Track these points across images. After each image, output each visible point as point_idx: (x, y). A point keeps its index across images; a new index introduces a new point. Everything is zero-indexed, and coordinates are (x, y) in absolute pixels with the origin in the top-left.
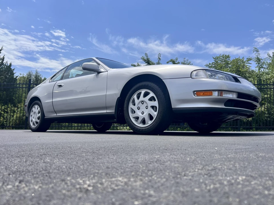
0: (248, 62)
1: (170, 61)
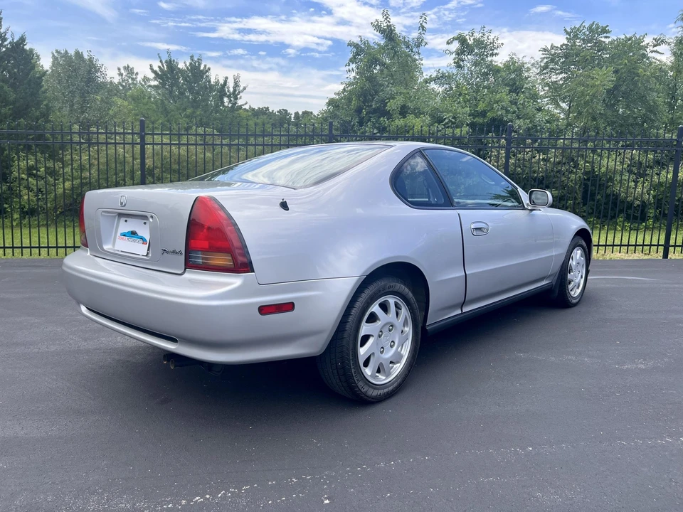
0: (655, 49)
1: (454, 39)
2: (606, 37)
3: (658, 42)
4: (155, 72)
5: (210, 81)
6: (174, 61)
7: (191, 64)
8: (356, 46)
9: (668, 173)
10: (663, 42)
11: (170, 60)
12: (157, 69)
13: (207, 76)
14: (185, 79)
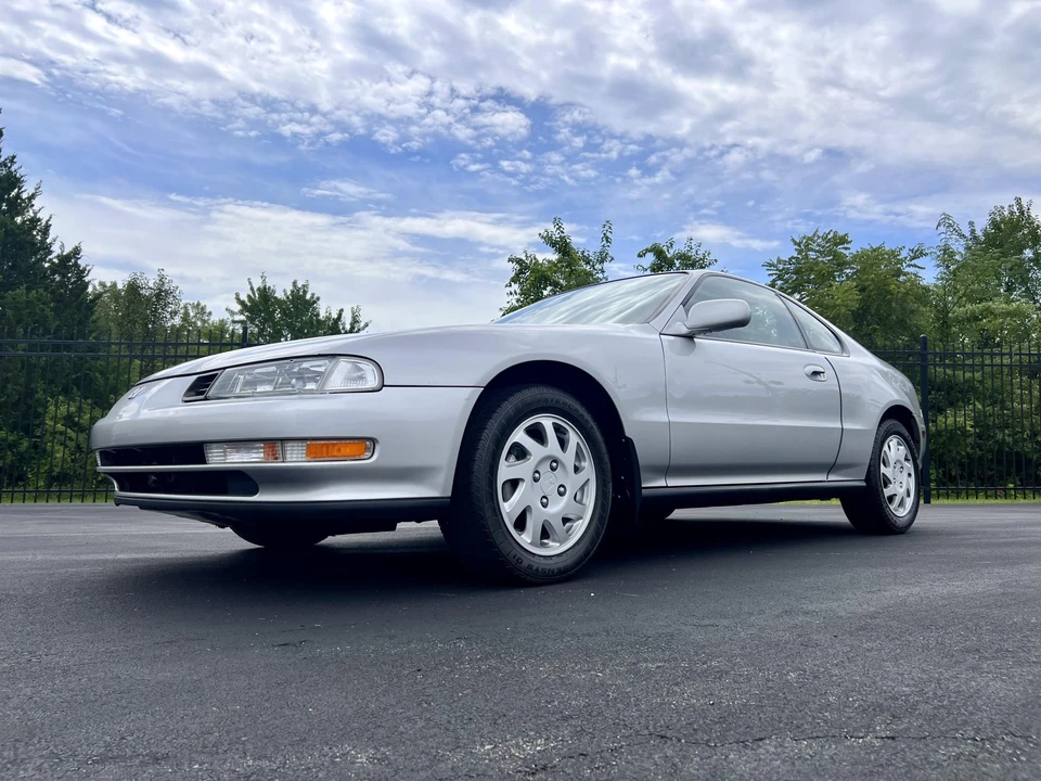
0: (913, 262)
1: (647, 250)
2: (846, 249)
3: (918, 254)
4: (242, 303)
5: (318, 315)
6: (269, 288)
7: (292, 292)
8: (519, 261)
9: (946, 418)
10: (922, 254)
11: (265, 288)
12: (246, 300)
13: (315, 309)
14: (283, 312)
